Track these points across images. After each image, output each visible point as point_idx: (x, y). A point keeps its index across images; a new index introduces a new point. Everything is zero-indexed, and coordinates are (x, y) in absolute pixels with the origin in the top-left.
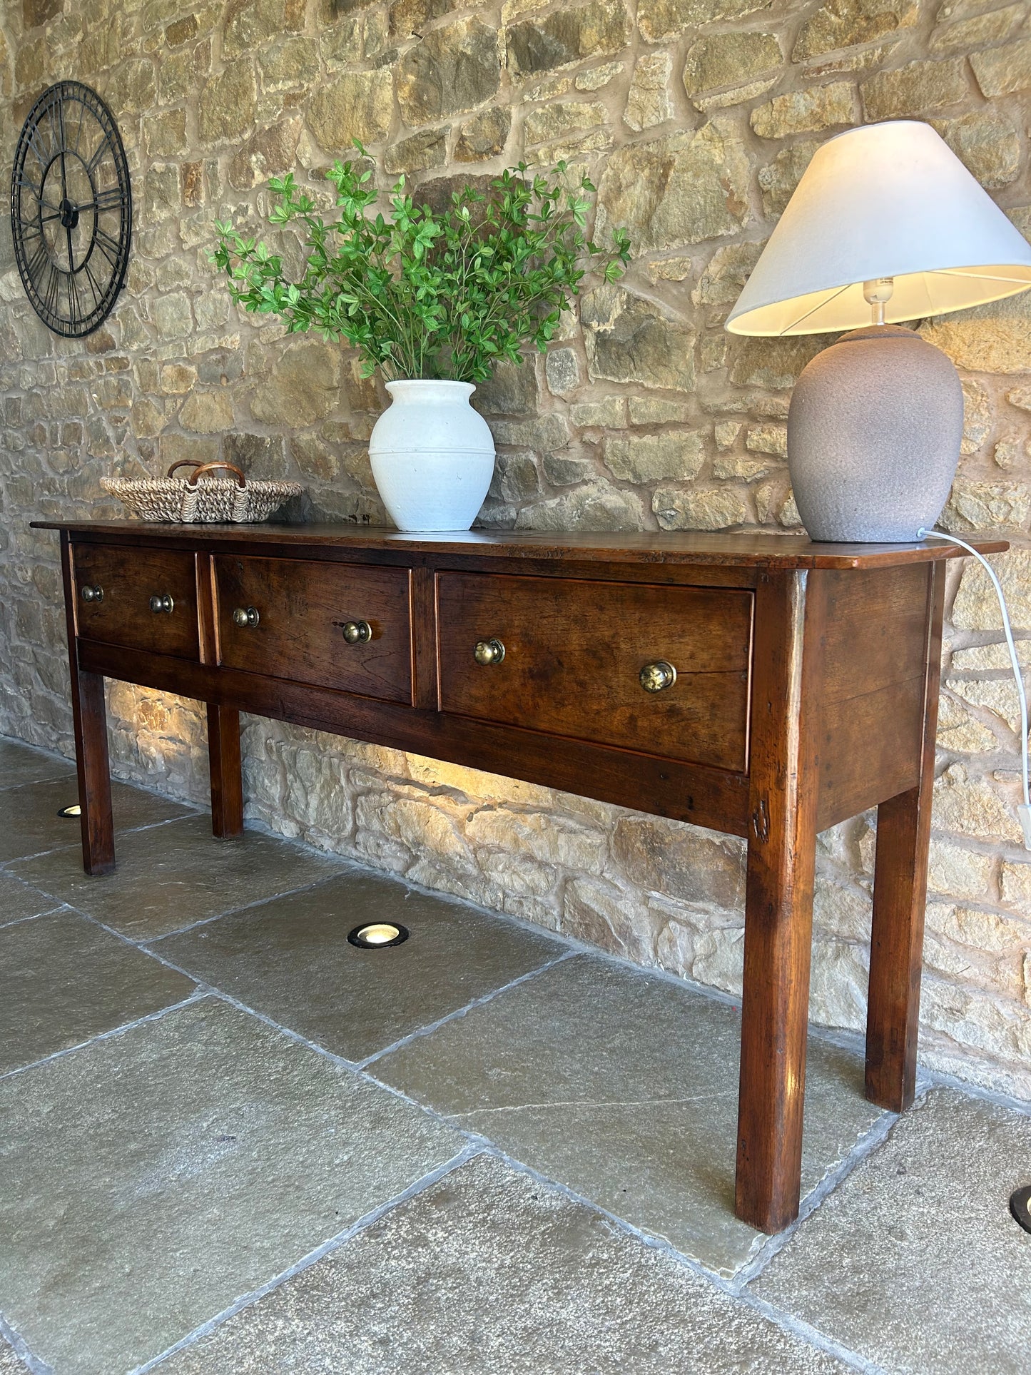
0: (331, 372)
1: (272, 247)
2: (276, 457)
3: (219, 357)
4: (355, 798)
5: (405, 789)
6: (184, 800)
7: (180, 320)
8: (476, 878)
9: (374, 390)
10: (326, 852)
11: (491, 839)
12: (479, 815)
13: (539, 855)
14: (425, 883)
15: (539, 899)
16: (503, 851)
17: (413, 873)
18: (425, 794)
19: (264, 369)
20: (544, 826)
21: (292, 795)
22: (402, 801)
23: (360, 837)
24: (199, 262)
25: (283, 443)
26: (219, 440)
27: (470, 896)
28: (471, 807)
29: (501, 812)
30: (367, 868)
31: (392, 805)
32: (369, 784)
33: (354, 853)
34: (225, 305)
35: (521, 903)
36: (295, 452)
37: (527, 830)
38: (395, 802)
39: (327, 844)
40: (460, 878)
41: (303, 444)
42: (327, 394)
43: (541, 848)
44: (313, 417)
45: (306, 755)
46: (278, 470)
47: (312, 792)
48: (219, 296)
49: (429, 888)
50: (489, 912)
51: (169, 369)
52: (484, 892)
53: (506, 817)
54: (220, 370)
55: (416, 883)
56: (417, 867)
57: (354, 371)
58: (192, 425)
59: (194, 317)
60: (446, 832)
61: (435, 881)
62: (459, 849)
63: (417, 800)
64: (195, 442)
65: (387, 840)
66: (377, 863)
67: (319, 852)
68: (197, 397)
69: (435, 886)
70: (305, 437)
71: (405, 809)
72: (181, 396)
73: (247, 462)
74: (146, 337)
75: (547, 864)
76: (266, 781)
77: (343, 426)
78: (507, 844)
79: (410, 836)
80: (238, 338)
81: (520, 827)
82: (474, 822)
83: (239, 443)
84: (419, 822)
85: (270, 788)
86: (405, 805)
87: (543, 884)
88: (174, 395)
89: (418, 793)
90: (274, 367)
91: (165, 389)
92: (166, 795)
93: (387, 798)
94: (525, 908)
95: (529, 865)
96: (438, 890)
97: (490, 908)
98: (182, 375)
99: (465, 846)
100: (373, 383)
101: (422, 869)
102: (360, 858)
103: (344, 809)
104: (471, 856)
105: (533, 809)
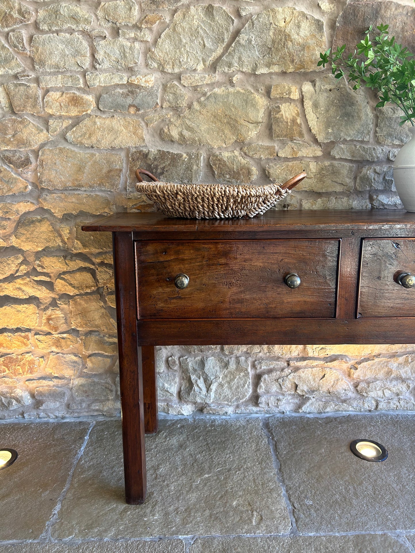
0: (258, 110)
1: (200, 16)
2: (195, 167)
3: (125, 91)
4: (258, 378)
5: (305, 363)
6: (63, 418)
7: (74, 56)
8: (355, 399)
9: (300, 126)
10: (229, 415)
11: (369, 375)
12: (362, 365)
13: (404, 376)
14: (316, 411)
15: (401, 397)
16: (378, 380)
17: (306, 408)
18: (322, 362)
19: (184, 104)
20: (410, 360)
21: (196, 388)
22: (301, 371)
23: (262, 400)
24: (100, 13)
25: (202, 158)
26: (123, 154)
27: (351, 409)
28: (352, 362)
29: (377, 360)
30: (267, 415)
31: (292, 374)
32: (272, 367)
33: (255, 409)
34: (136, 52)
35: (389, 403)
36: (215, 165)
37: (396, 365)
38: (295, 372)
39: (230, 410)
40: (344, 401)
41: (225, 159)
42: (251, 126)
43: (406, 372)
44: (232, 141)
45: (212, 360)
46: (196, 176)
47: (216, 382)
48: (129, 44)
49: (321, 413)
50: (366, 413)
51: (54, 95)
52: (364, 404)
53: (381, 361)
54: (129, 100)
55: (309, 413)
56: (308, 404)
57: (283, 112)
58: (85, 141)
59: (93, 56)
60: (337, 380)
61: (325, 407)
62: (345, 386)
63: (313, 367)
64: (93, 155)
65: (283, 395)
66: (277, 410)
67: (224, 417)
68: (97, 120)
69: (326, 410)
70: (226, 155)
71: (302, 375)
72: (70, 118)
73: (159, 171)
74: (18, 65)
75: (409, 379)
76: (166, 385)
77: (268, 148)
78: (381, 375)
79: (305, 388)
80: (153, 79)
81: (392, 365)
82: (359, 369)
83: (151, 156)
84: (314, 380)
85: (170, 389)
86: (303, 372)
87: (404, 389)
88: (60, 117)
89: (315, 363)
90: (195, 103)
91: (50, 111)
92: (38, 420)
93: (287, 371)
94: (391, 404)
95: (394, 383)
96: (328, 412)
97: (366, 411)
98: (75, 101)
99: (349, 383)
100: (298, 121)
101: (312, 404)
102: (260, 411)
103: (246, 386)
104: (352, 388)
105: (401, 354)
